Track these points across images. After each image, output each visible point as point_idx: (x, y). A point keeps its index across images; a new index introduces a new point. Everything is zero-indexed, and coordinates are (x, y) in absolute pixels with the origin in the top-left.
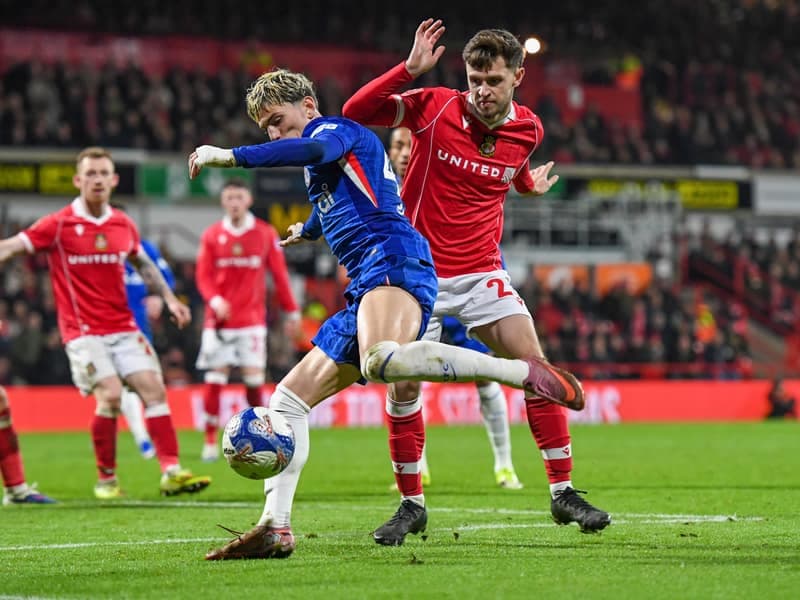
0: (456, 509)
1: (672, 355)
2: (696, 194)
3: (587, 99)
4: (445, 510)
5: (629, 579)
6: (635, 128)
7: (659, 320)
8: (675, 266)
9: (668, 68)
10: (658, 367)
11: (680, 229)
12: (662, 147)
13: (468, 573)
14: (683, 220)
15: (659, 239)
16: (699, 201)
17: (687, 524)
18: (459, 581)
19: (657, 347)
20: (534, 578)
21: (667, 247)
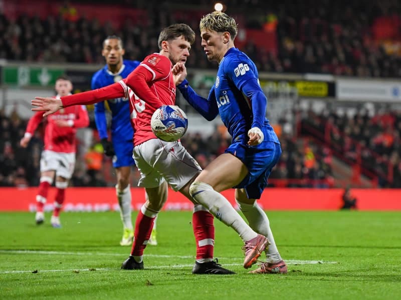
0: (173, 256)
1: (291, 174)
2: (305, 89)
3: (248, 36)
4: (166, 256)
5: (264, 294)
6: (273, 53)
7: (285, 156)
8: (294, 126)
9: (292, 21)
10: (285, 181)
11: (297, 107)
12: (287, 63)
13: (178, 290)
14: (298, 102)
15: (285, 112)
16: (307, 92)
17: (296, 265)
18: (172, 294)
19: (283, 170)
20: (213, 293)
21: (289, 117)
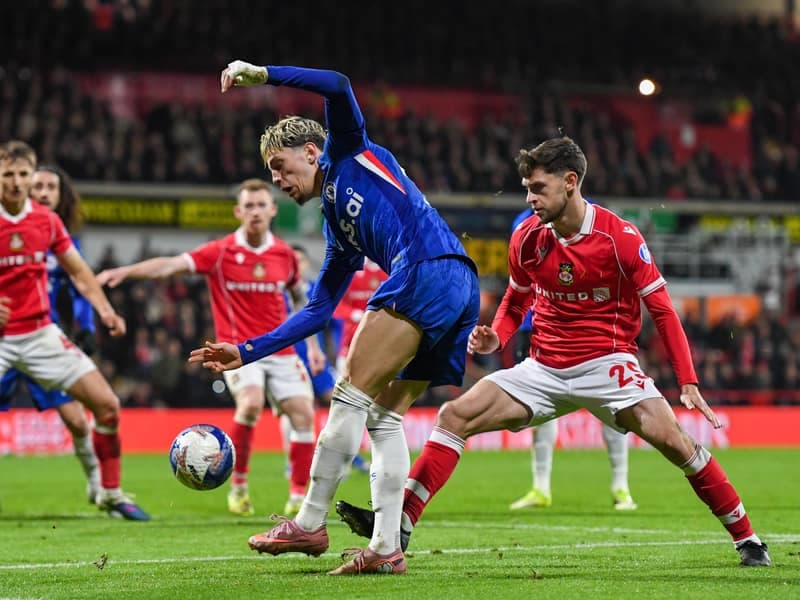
0: (574, 528)
1: (779, 382)
3: (700, 138)
4: (563, 528)
5: (740, 595)
6: (745, 167)
7: (767, 350)
8: (782, 297)
9: (777, 108)
10: (766, 394)
11: (787, 262)
12: (771, 184)
13: (585, 588)
14: (791, 254)
15: (768, 272)
17: (795, 543)
18: (577, 595)
19: (765, 374)
20: (648, 593)
21: (775, 280)
